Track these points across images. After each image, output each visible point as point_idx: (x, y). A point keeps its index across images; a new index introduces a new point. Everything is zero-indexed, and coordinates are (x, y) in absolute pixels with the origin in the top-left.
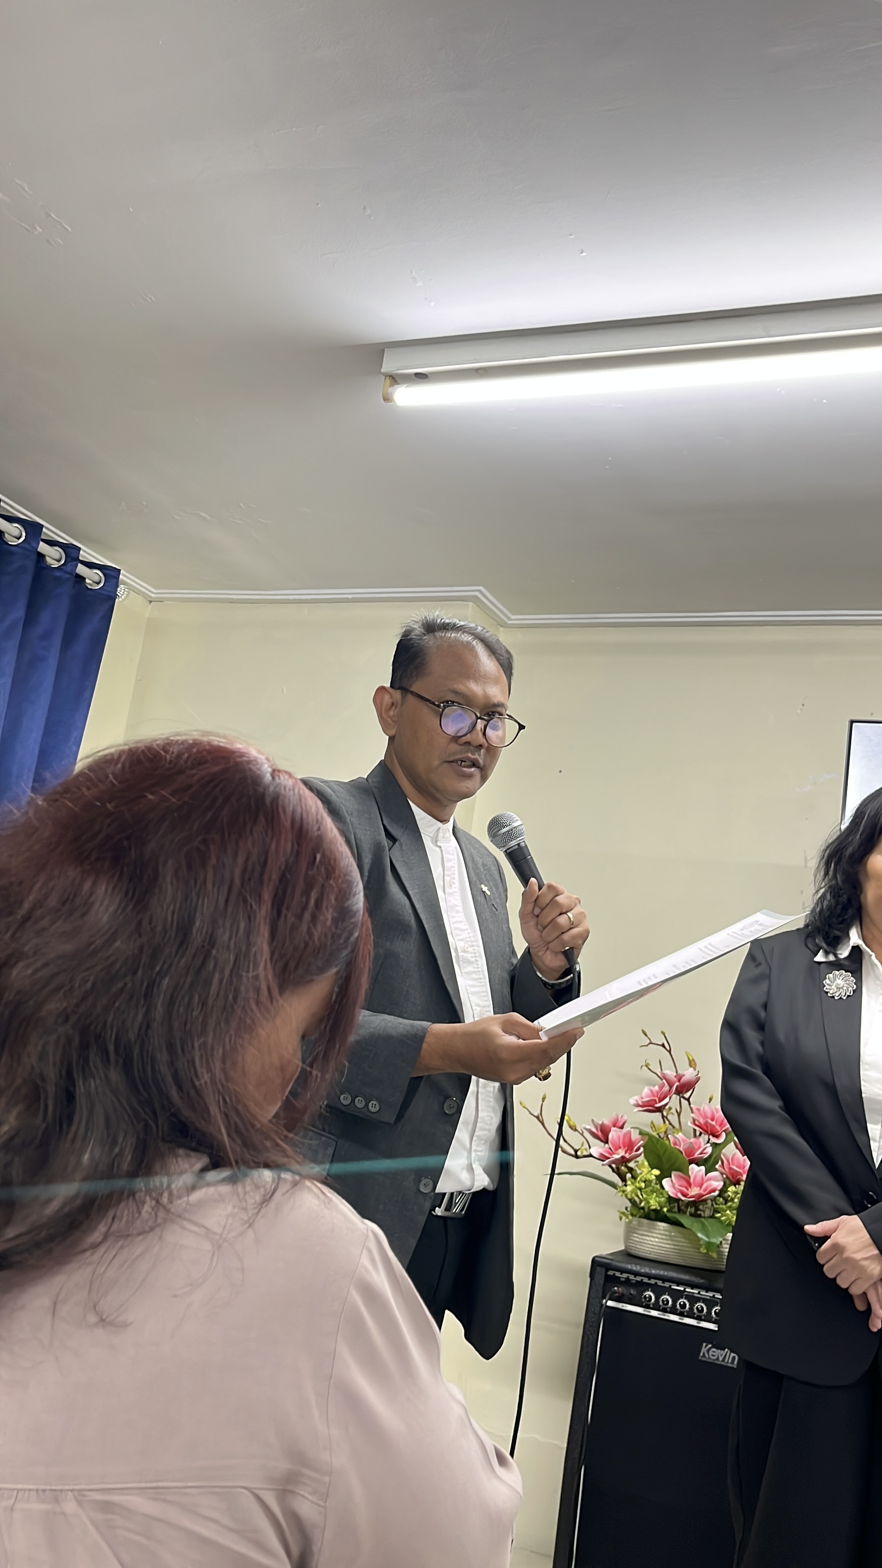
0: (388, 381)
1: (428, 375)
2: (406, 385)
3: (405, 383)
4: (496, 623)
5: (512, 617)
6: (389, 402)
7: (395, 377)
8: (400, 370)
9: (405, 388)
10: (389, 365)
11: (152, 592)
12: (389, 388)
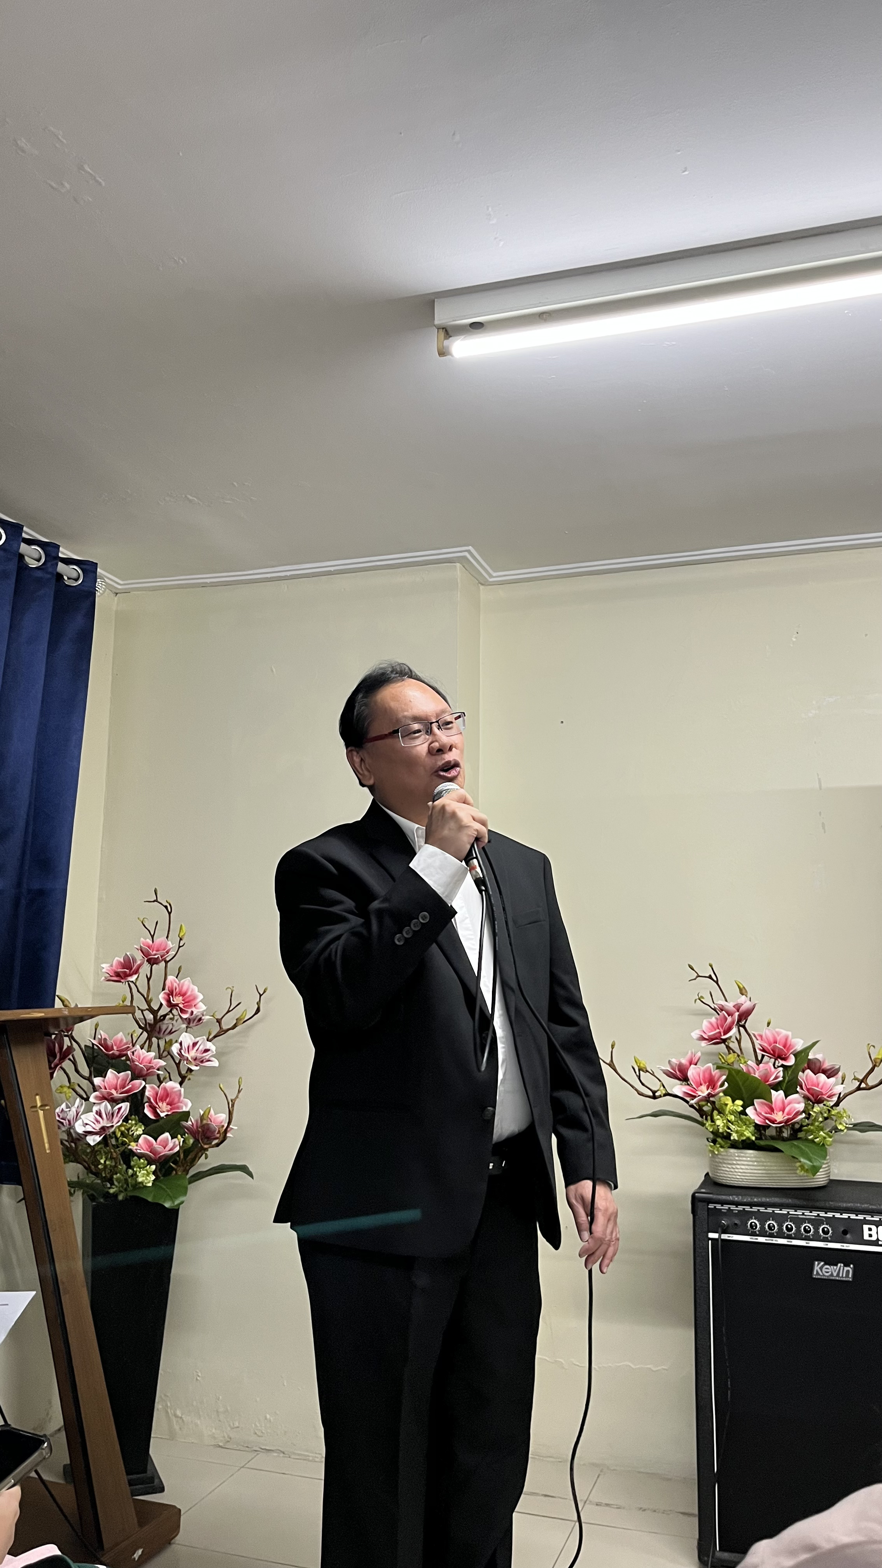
0: (442, 334)
1: (485, 324)
2: (462, 337)
3: (462, 335)
4: (477, 582)
5: (494, 574)
6: (446, 356)
7: (449, 329)
8: (455, 321)
9: (461, 340)
10: (443, 315)
11: (120, 584)
12: (445, 341)
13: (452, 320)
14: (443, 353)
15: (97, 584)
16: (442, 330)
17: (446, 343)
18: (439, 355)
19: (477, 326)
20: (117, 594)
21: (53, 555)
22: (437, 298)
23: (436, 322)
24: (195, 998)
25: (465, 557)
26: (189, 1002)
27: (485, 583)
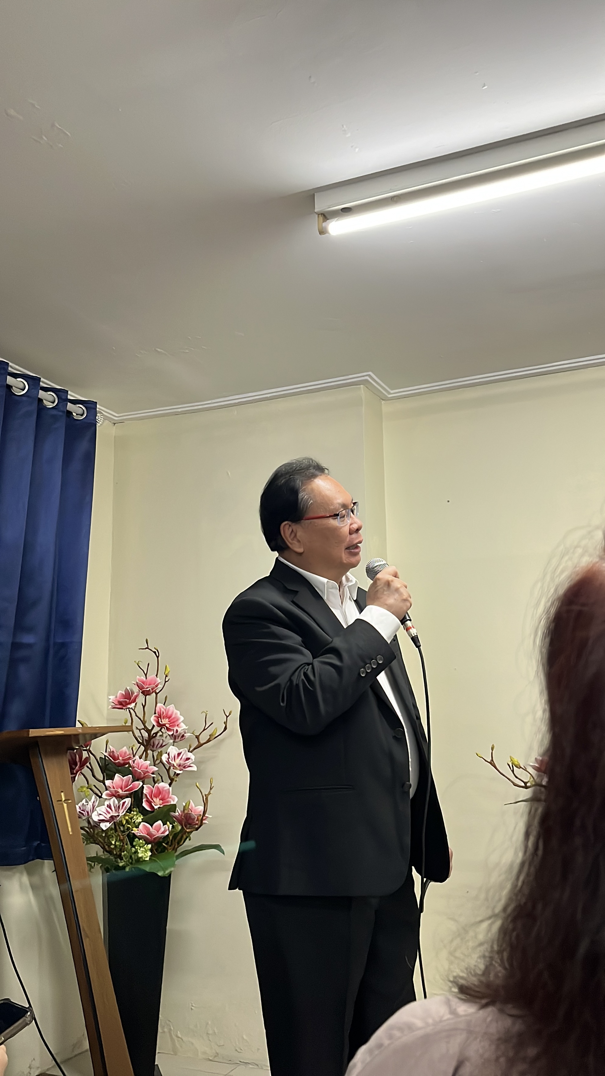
0: (321, 218)
1: (352, 208)
2: (336, 219)
3: (334, 218)
4: (379, 398)
5: (392, 392)
6: (325, 234)
7: (326, 215)
8: (330, 208)
9: (335, 221)
10: (321, 205)
11: (115, 416)
12: (323, 224)
13: (327, 207)
14: (322, 232)
15: (97, 417)
16: (321, 215)
17: (324, 224)
18: (320, 234)
19: (346, 211)
20: (115, 424)
21: (63, 397)
22: (316, 193)
23: (316, 211)
24: (178, 720)
25: (367, 381)
26: (174, 722)
27: (385, 399)
